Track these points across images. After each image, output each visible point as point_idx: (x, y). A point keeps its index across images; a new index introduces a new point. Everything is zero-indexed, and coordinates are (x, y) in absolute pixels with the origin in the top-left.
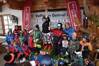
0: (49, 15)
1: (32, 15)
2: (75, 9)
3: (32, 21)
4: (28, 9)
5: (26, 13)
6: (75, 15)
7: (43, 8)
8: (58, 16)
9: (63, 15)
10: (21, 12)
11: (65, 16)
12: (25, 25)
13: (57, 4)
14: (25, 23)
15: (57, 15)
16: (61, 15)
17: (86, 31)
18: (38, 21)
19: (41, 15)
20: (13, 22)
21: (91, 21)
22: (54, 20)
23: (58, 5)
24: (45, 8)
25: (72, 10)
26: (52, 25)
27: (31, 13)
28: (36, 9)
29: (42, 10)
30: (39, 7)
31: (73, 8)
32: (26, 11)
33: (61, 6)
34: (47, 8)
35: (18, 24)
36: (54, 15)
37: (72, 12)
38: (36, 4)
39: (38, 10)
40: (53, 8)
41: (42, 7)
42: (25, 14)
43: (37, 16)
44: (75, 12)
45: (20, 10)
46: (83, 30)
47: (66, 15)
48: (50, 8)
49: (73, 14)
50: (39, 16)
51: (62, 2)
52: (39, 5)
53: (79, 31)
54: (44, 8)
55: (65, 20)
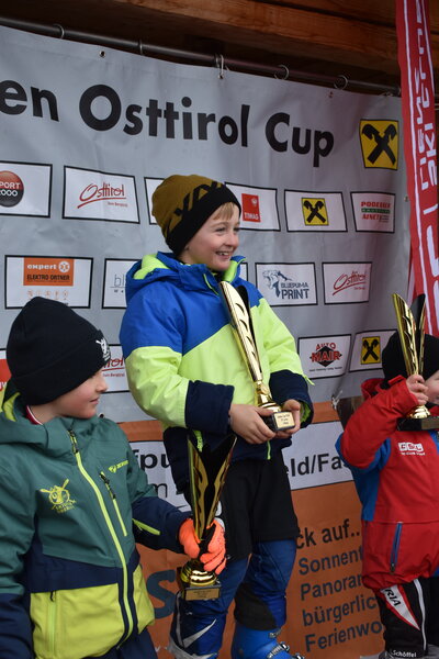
0: (38, 95)
8: (162, 122)
9: (230, 131)
11: (245, 143)
16: (204, 120)
22: (115, 182)
26: (81, 269)
31: (420, 51)
36: (107, 111)
37: (419, 94)
44: (425, 96)
47: (257, 134)
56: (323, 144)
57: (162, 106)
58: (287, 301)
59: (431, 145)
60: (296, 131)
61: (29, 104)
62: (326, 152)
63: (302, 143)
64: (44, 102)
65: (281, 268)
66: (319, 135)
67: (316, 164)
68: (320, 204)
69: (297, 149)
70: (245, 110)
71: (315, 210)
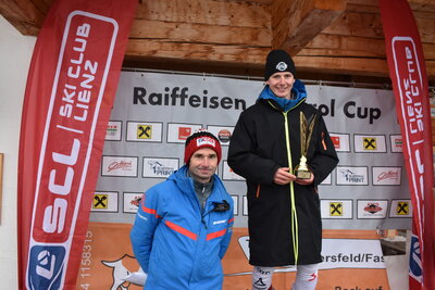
0: (237, 101)
4: (100, 33)
7: (200, 48)
11: (333, 115)
12: (50, 149)
18: (144, 131)
25: (408, 82)
28: (144, 48)
29: (195, 57)
31: (410, 71)
33: (323, 52)
39: (162, 54)
41: (193, 42)
44: (415, 91)
47: (339, 111)
52: (173, 26)
54: (210, 50)
56: (375, 114)
58: (351, 183)
59: (419, 112)
60: (359, 109)
61: (234, 105)
62: (377, 117)
63: (363, 114)
64: (240, 104)
65: (350, 169)
66: (372, 110)
67: (371, 122)
68: (373, 140)
69: (360, 116)
70: (333, 101)
71: (370, 143)
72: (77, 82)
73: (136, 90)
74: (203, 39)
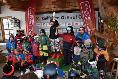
1: (37, 17)
2: (89, 10)
3: (38, 24)
4: (32, 10)
5: (30, 14)
6: (89, 17)
9: (74, 18)
10: (24, 13)
11: (76, 18)
12: (29, 29)
13: (67, 4)
14: (29, 27)
15: (67, 17)
16: (71, 17)
17: (101, 37)
18: (44, 24)
19: (48, 18)
20: (15, 26)
21: (107, 24)
22: (64, 23)
23: (69, 5)
24: (53, 9)
25: (86, 11)
26: (61, 29)
27: (36, 15)
28: (42, 10)
29: (49, 11)
30: (46, 8)
31: (87, 9)
32: (30, 13)
34: (55, 8)
35: (20, 28)
36: (63, 18)
37: (86, 13)
38: (42, 5)
39: (44, 11)
40: (62, 9)
41: (49, 8)
42: (29, 16)
43: (43, 18)
44: (88, 13)
45: (23, 11)
46: (98, 34)
47: (78, 17)
48: (59, 9)
49: (86, 16)
50: (45, 19)
51: (73, 2)
52: (45, 6)
53: (92, 36)
54: (51, 9)
55: (77, 24)
57: (68, 17)
64: (58, 18)
69: (82, 18)
70: (76, 16)
72: (31, 19)
73: (42, 17)
74: (50, 7)
